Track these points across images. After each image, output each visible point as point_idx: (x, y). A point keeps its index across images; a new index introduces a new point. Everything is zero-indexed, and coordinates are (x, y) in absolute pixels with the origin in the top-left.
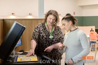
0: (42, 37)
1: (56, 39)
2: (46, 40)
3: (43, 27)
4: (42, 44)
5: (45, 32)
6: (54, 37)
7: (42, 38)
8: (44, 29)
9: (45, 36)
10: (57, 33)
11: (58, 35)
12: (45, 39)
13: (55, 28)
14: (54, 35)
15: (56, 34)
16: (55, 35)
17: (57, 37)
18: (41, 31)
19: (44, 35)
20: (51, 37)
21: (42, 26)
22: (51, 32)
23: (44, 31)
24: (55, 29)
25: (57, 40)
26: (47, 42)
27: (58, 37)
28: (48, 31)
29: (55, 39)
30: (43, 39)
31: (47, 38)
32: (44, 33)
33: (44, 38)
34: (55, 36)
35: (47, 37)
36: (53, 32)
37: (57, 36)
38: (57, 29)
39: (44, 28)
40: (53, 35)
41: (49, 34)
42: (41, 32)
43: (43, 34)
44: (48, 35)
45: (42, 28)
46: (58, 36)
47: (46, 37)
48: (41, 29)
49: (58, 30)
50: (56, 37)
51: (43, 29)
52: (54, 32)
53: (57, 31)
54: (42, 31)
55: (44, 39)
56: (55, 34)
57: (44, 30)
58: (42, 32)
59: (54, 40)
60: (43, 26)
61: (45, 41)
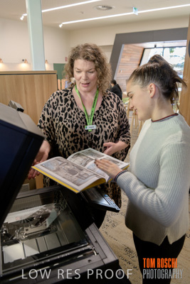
0: (63, 131)
1: (106, 132)
2: (75, 140)
3: (66, 100)
4: (65, 149)
5: (70, 117)
6: (101, 126)
7: (64, 135)
8: (69, 107)
9: (70, 129)
10: (108, 115)
11: (112, 121)
12: (72, 135)
13: (104, 100)
14: (99, 123)
15: (105, 117)
16: (102, 121)
17: (109, 127)
18: (61, 113)
19: (69, 126)
20: (91, 127)
21: (63, 98)
22: (90, 114)
23: (70, 112)
24: (102, 104)
25: (109, 134)
26: (79, 145)
27: (113, 125)
28: (81, 111)
29: (103, 133)
30: (66, 136)
31: (78, 133)
32: (67, 118)
33: (69, 134)
34: (103, 125)
35: (79, 129)
36: (98, 112)
37: (108, 123)
38: (109, 104)
39: (69, 102)
40: (96, 121)
41: (86, 120)
42: (61, 116)
43: (65, 122)
44: (79, 125)
45: (63, 103)
46: (113, 123)
47: (75, 131)
48: (61, 108)
49: (110, 106)
50: (107, 127)
51: (67, 109)
52: (101, 113)
53: (108, 108)
54: (64, 114)
55: (68, 137)
56: (104, 119)
57: (69, 110)
58: (63, 117)
59: (100, 135)
60: (67, 97)
61: (71, 142)
